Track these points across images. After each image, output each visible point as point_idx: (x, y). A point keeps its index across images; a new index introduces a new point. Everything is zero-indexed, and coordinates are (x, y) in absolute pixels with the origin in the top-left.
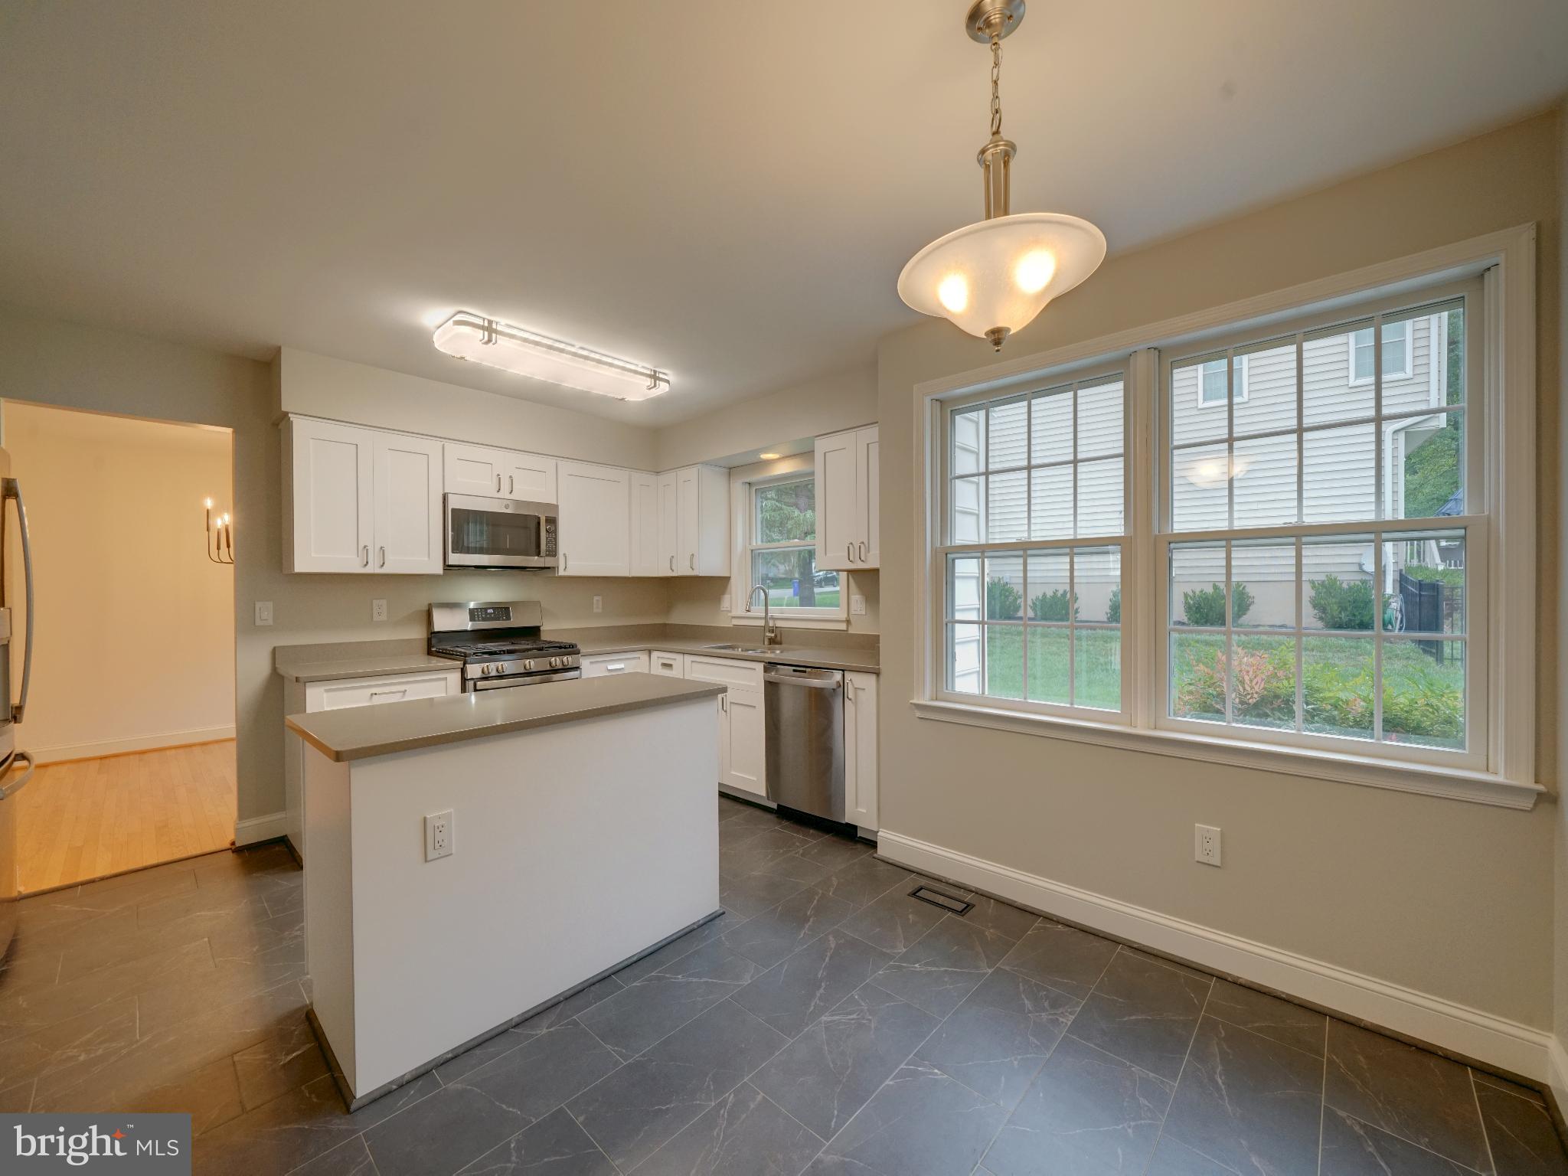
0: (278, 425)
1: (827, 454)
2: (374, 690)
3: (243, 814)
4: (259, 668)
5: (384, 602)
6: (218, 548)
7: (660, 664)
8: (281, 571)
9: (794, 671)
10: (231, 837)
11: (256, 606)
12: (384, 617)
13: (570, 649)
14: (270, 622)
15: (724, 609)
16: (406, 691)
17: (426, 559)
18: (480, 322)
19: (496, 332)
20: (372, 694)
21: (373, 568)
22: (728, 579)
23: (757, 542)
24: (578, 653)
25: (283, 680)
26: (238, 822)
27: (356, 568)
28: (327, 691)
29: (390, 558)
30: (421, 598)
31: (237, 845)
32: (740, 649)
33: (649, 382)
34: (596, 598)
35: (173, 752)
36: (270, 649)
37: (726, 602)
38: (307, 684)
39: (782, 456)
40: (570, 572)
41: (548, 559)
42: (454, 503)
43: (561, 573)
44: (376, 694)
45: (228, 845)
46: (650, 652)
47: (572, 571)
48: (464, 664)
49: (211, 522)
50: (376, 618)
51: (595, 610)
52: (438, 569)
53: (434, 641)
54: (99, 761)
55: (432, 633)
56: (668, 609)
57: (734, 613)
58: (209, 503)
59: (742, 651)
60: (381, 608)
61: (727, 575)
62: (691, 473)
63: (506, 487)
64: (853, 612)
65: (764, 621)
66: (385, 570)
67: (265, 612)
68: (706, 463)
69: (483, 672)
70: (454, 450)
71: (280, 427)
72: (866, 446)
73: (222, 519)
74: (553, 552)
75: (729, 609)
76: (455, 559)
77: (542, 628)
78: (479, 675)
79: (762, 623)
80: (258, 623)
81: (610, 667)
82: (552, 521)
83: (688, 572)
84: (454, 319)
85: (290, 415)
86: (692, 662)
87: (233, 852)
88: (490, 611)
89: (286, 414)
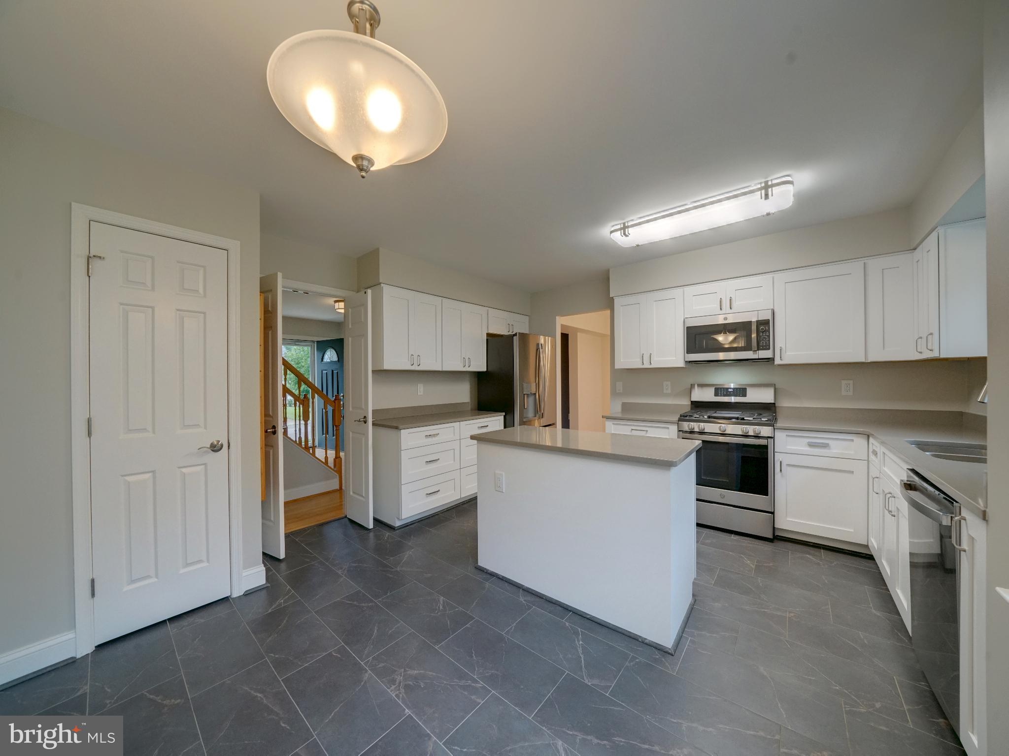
2: (633, 428)
5: (669, 383)
11: (617, 383)
12: (669, 391)
14: (621, 391)
16: (649, 430)
17: (674, 358)
18: (619, 227)
20: (632, 430)
21: (647, 365)
27: (639, 365)
29: (654, 359)
36: (621, 403)
40: (786, 361)
41: (762, 352)
42: (689, 323)
43: (780, 362)
46: (868, 436)
50: (665, 391)
51: (844, 394)
52: (682, 364)
55: (691, 402)
60: (667, 386)
63: (726, 304)
67: (619, 386)
70: (691, 291)
74: (767, 347)
76: (689, 357)
77: (777, 405)
80: (617, 391)
82: (765, 322)
85: (614, 298)
86: (883, 453)
88: (730, 390)
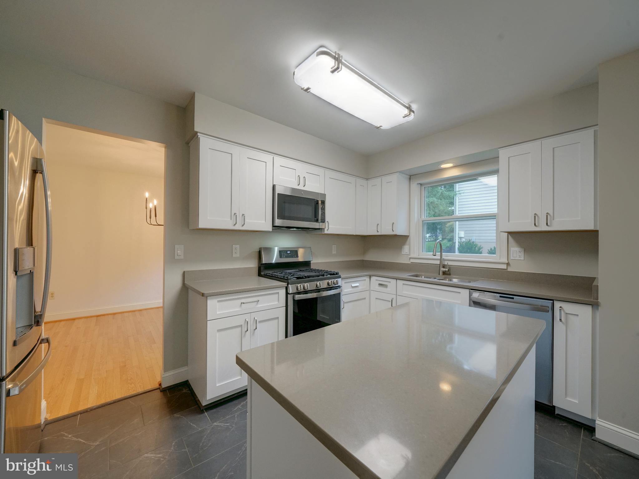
0: (188, 144)
1: (510, 158)
2: (243, 301)
3: (166, 368)
4: (176, 283)
5: (238, 246)
6: (150, 218)
7: (378, 284)
8: (188, 228)
9: (500, 297)
10: (159, 379)
11: (175, 247)
12: (238, 255)
13: (335, 275)
14: (182, 257)
15: (404, 253)
16: (258, 301)
17: (264, 222)
18: (333, 54)
19: (343, 64)
20: (242, 303)
21: (238, 227)
22: (409, 236)
23: (424, 217)
24: (340, 277)
25: (188, 290)
26: (163, 373)
27: (229, 226)
28: (218, 301)
29: (247, 221)
30: (256, 245)
31: (163, 387)
32: (423, 277)
33: (406, 111)
34: (333, 246)
35: (127, 314)
36: (181, 273)
37: (406, 249)
38: (208, 297)
39: (455, 165)
41: (321, 224)
42: (278, 191)
43: (326, 232)
44: (244, 303)
45: (157, 386)
46: (370, 277)
47: (330, 232)
48: (288, 284)
49: (147, 205)
50: (234, 256)
51: (333, 253)
52: (269, 228)
53: (262, 268)
54: (96, 318)
55: (261, 264)
56: (365, 252)
57: (412, 256)
58: (147, 195)
59: (424, 278)
60: (237, 249)
61: (409, 235)
62: (394, 178)
63: (302, 183)
64: (512, 258)
65: (439, 261)
66: (245, 228)
67: (180, 251)
68: (400, 172)
69: (297, 289)
70: (279, 161)
71: (190, 144)
72: (552, 149)
73: (153, 203)
74: (323, 221)
75: (408, 253)
76: (278, 222)
77: (311, 262)
78: (295, 291)
79: (438, 262)
80: (176, 257)
81: (353, 285)
82: (323, 202)
83: (391, 233)
84: (318, 51)
85: (198, 134)
86: (403, 284)
87: (161, 391)
88: (289, 252)
89: (197, 133)
